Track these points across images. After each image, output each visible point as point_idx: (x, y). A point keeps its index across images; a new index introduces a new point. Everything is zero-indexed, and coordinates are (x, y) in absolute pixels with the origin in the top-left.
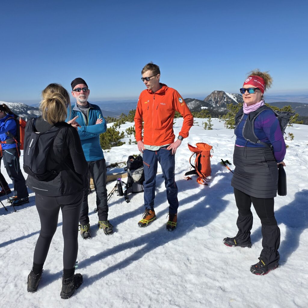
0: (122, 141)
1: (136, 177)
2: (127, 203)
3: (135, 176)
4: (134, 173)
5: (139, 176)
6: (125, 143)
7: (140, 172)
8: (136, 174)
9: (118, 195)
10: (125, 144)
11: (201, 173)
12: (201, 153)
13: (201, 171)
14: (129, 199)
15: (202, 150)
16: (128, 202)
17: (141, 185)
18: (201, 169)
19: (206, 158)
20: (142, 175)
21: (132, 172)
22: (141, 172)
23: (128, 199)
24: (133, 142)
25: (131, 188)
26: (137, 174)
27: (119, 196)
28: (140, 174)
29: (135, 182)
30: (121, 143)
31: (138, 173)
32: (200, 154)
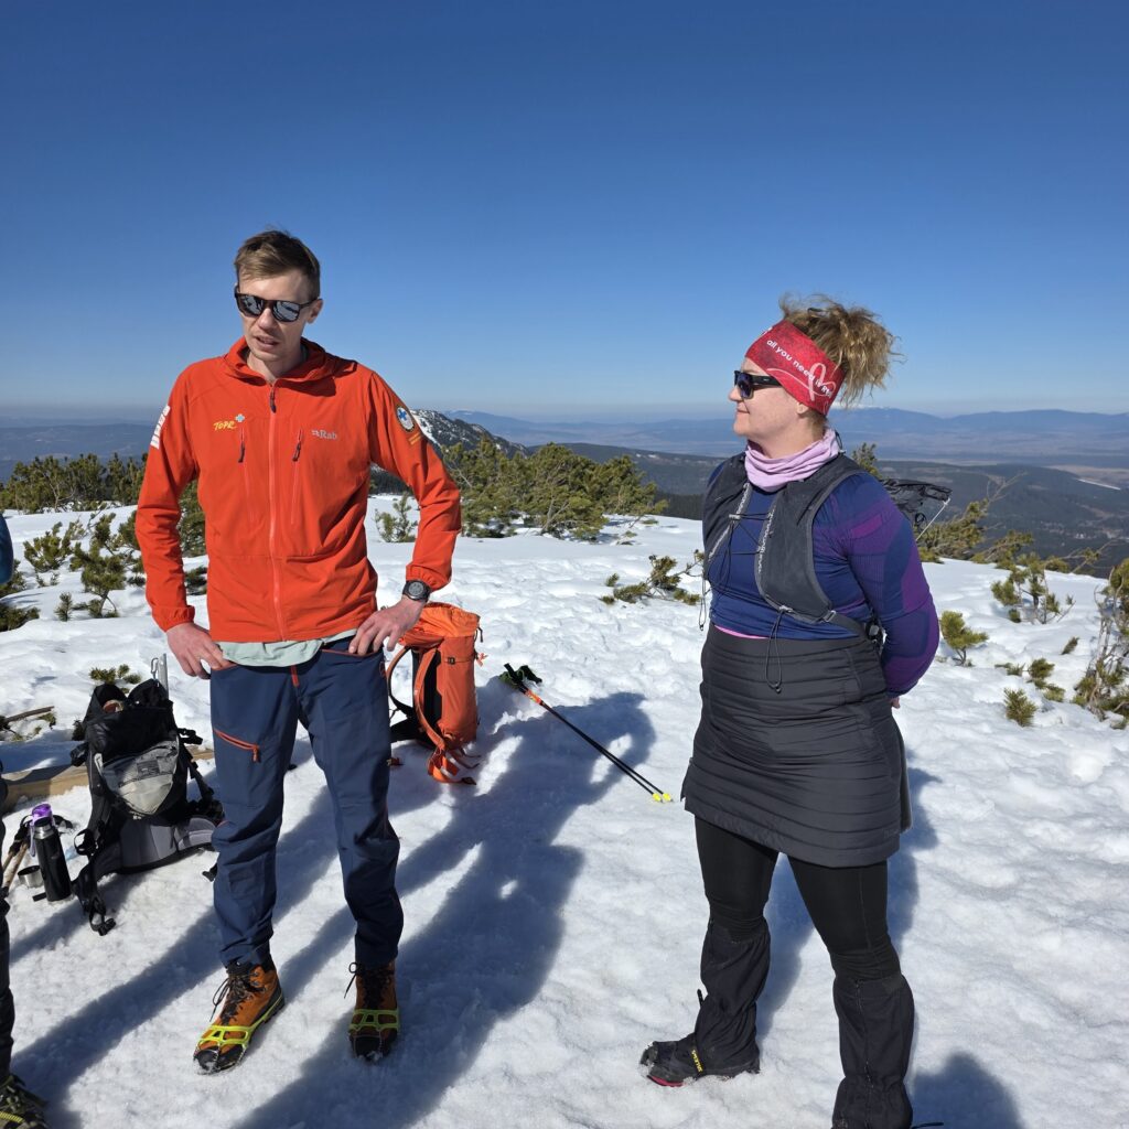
0: (20, 602)
1: (141, 795)
2: (97, 933)
3: (141, 790)
4: (128, 776)
5: (159, 785)
6: (34, 614)
7: (163, 766)
8: (142, 778)
9: (37, 898)
10: (37, 617)
11: (438, 731)
12: (437, 646)
13: (441, 724)
14: (109, 911)
15: (441, 633)
16: (104, 929)
17: (167, 829)
18: (440, 718)
19: (461, 667)
20: (174, 779)
21: (120, 771)
22: (169, 764)
23: (103, 914)
24: (76, 609)
25: (115, 849)
26: (149, 775)
27: (45, 902)
28: (164, 773)
29: (135, 817)
30: (16, 613)
31: (154, 770)
32: (434, 650)
